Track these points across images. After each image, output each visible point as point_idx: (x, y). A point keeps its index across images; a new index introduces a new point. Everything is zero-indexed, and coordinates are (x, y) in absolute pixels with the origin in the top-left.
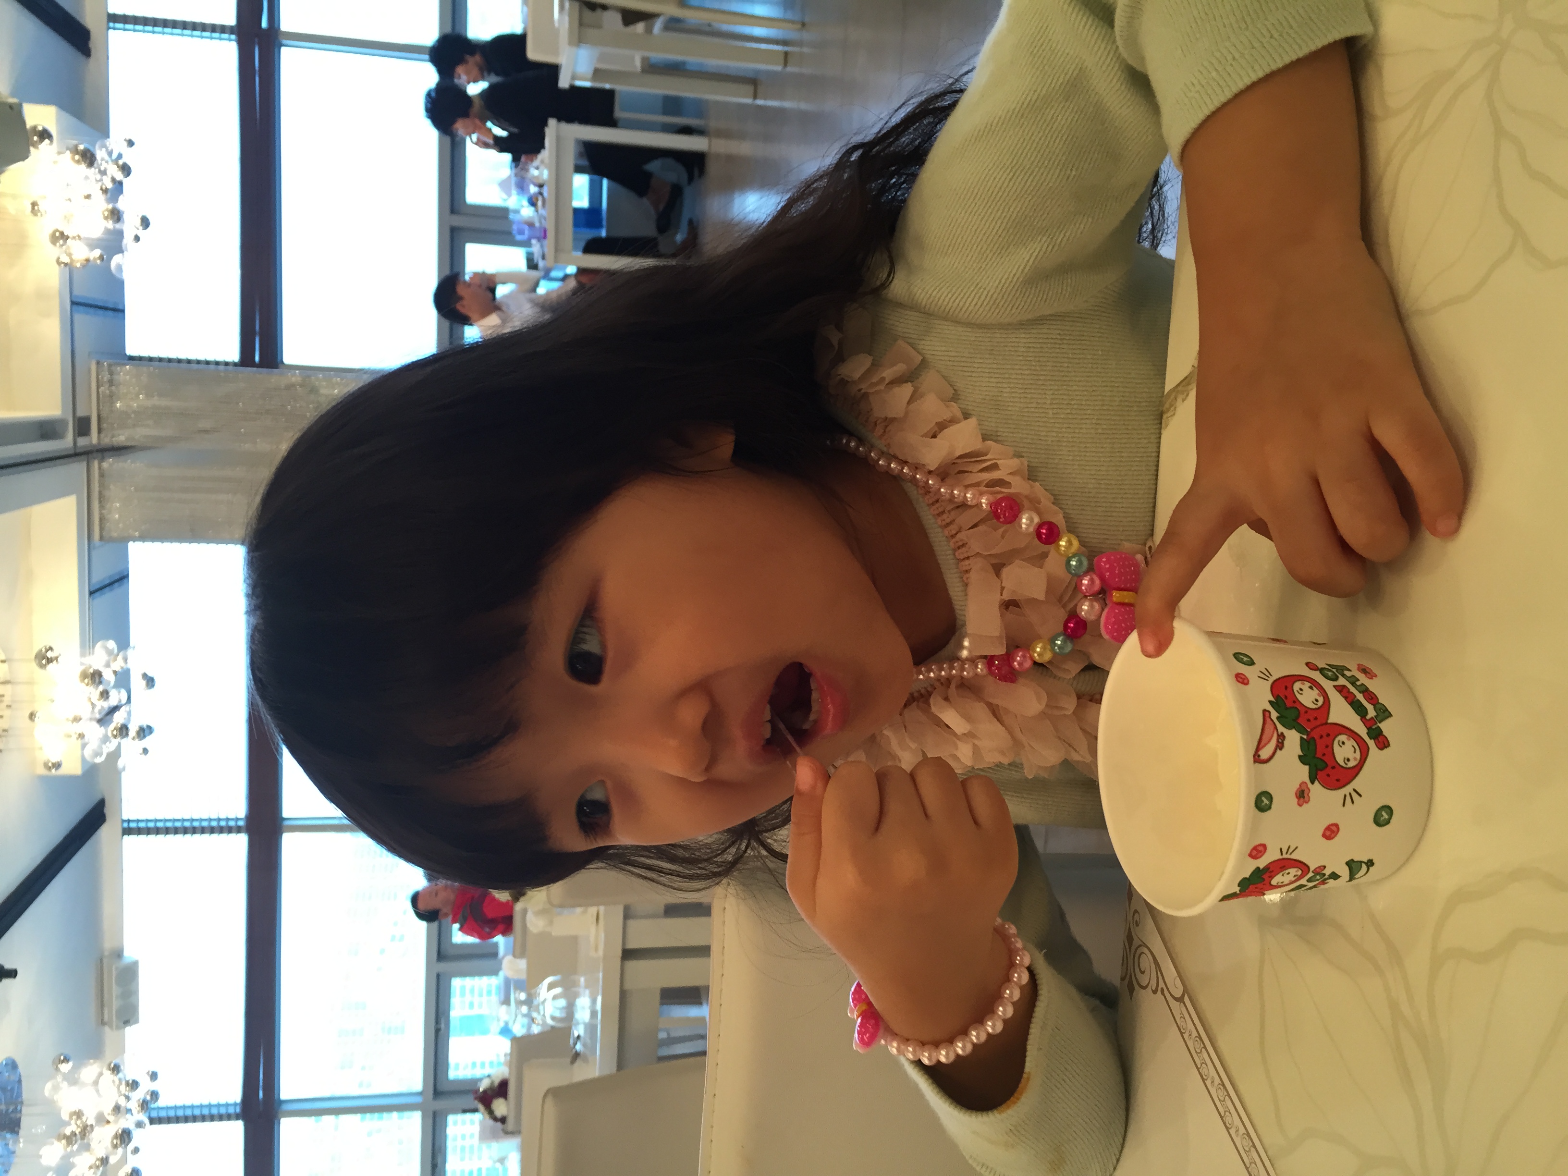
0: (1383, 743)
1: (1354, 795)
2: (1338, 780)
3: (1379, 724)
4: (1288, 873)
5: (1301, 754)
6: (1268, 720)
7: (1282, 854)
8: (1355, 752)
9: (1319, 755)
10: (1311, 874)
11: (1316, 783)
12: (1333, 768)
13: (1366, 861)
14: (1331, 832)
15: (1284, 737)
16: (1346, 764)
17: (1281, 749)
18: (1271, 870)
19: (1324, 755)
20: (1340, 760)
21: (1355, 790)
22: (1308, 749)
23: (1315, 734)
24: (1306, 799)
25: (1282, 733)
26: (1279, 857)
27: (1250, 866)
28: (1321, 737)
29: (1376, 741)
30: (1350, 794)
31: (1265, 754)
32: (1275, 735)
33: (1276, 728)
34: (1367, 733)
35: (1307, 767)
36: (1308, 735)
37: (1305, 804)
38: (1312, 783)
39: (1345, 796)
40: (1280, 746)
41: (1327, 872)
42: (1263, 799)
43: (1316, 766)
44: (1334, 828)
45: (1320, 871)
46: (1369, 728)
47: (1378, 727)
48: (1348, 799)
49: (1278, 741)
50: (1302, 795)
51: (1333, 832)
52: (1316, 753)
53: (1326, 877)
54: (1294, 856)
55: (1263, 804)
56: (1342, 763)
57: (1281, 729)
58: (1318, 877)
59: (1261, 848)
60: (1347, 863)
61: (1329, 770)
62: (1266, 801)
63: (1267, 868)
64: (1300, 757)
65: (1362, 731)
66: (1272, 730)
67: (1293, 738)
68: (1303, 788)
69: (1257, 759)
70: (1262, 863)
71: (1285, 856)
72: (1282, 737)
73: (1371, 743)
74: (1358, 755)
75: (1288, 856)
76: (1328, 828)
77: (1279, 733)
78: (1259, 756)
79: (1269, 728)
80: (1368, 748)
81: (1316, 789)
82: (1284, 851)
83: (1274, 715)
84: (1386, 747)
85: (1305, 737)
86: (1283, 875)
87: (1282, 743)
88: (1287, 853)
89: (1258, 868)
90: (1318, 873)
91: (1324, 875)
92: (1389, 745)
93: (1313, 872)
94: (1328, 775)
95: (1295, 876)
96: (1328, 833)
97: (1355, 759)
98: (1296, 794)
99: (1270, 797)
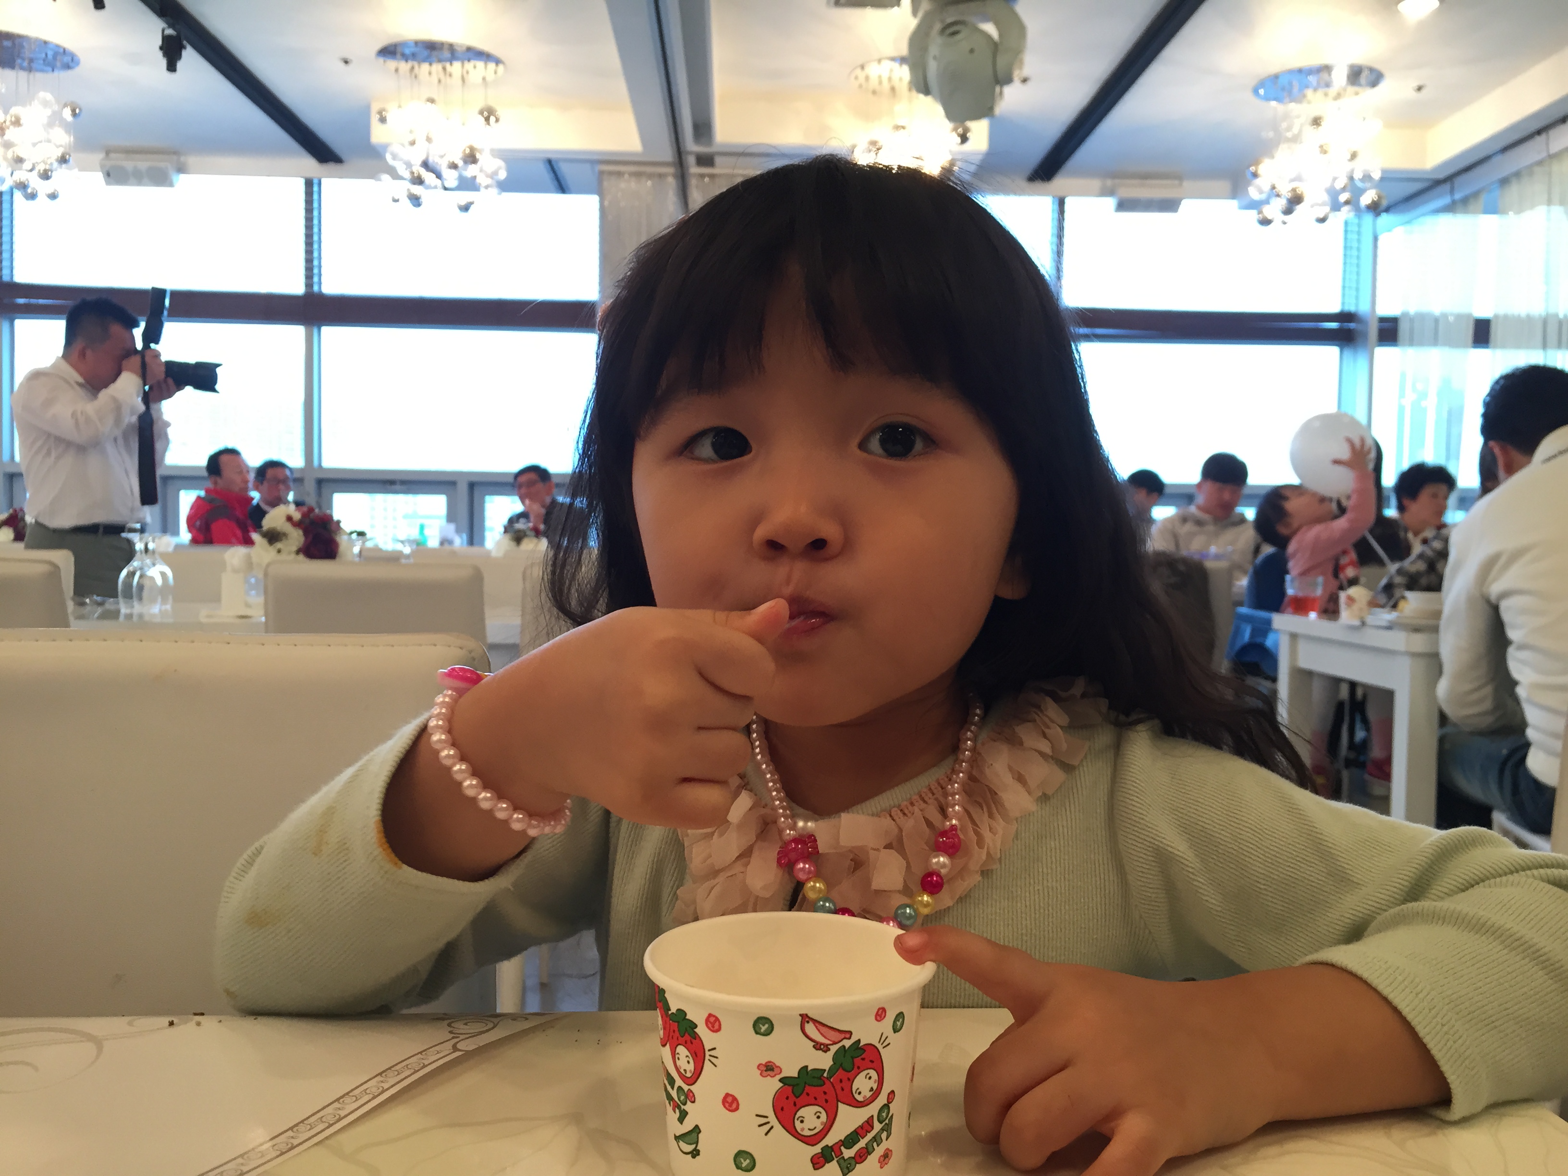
0: (818, 1162)
1: (767, 1127)
2: (782, 1109)
3: (836, 1159)
4: (688, 1062)
5: (809, 1069)
6: (843, 1036)
7: (709, 1050)
8: (809, 1129)
9: (807, 1089)
10: (686, 1088)
11: (781, 1085)
12: (795, 1104)
13: (698, 1148)
14: (731, 1103)
15: (825, 1052)
16: (798, 1119)
17: (814, 1046)
18: (694, 1041)
19: (808, 1094)
20: (802, 1112)
21: (772, 1127)
22: (814, 1077)
23: (827, 1087)
24: (765, 1073)
25: (829, 1050)
26: (707, 1047)
27: (697, 1016)
28: (825, 1093)
29: (820, 1155)
30: (768, 1123)
31: (810, 1028)
32: (827, 1042)
33: (835, 1043)
34: (827, 1145)
35: (796, 1075)
36: (827, 1078)
37: (759, 1072)
38: (781, 1080)
39: (766, 1117)
40: (818, 1046)
41: (689, 1107)
42: (767, 1026)
43: (798, 1085)
44: (734, 1106)
45: (690, 1097)
46: (832, 1148)
47: (833, 1159)
48: (764, 1120)
49: (822, 1044)
50: (768, 1068)
51: (731, 1105)
52: (809, 1085)
53: (683, 1107)
54: (707, 1062)
55: (761, 1026)
56: (799, 1114)
57: (834, 1049)
58: (682, 1098)
59: (716, 1027)
60: (697, 1127)
61: (792, 1099)
62: (763, 1028)
63: (696, 1036)
64: (807, 1067)
65: (831, 1139)
66: (833, 1039)
67: (824, 1061)
68: (776, 1069)
69: (805, 1019)
70: (702, 1031)
71: (707, 1053)
72: (825, 1049)
73: (817, 1149)
74: (807, 1133)
75: (707, 1057)
76: (735, 1099)
77: (829, 1047)
78: (808, 1022)
79: (836, 1036)
80: (813, 1145)
81: (774, 1085)
82: (712, 1053)
83: (847, 1043)
84: (814, 1167)
85: (825, 1075)
86: (687, 1056)
87: (820, 1049)
88: (710, 1056)
89: (696, 1026)
90: (687, 1096)
91: (685, 1104)
92: (815, 1169)
93: (689, 1089)
94: (787, 1098)
95: (685, 1070)
96: (730, 1099)
97: (803, 1129)
98: (770, 1062)
99: (768, 1033)
